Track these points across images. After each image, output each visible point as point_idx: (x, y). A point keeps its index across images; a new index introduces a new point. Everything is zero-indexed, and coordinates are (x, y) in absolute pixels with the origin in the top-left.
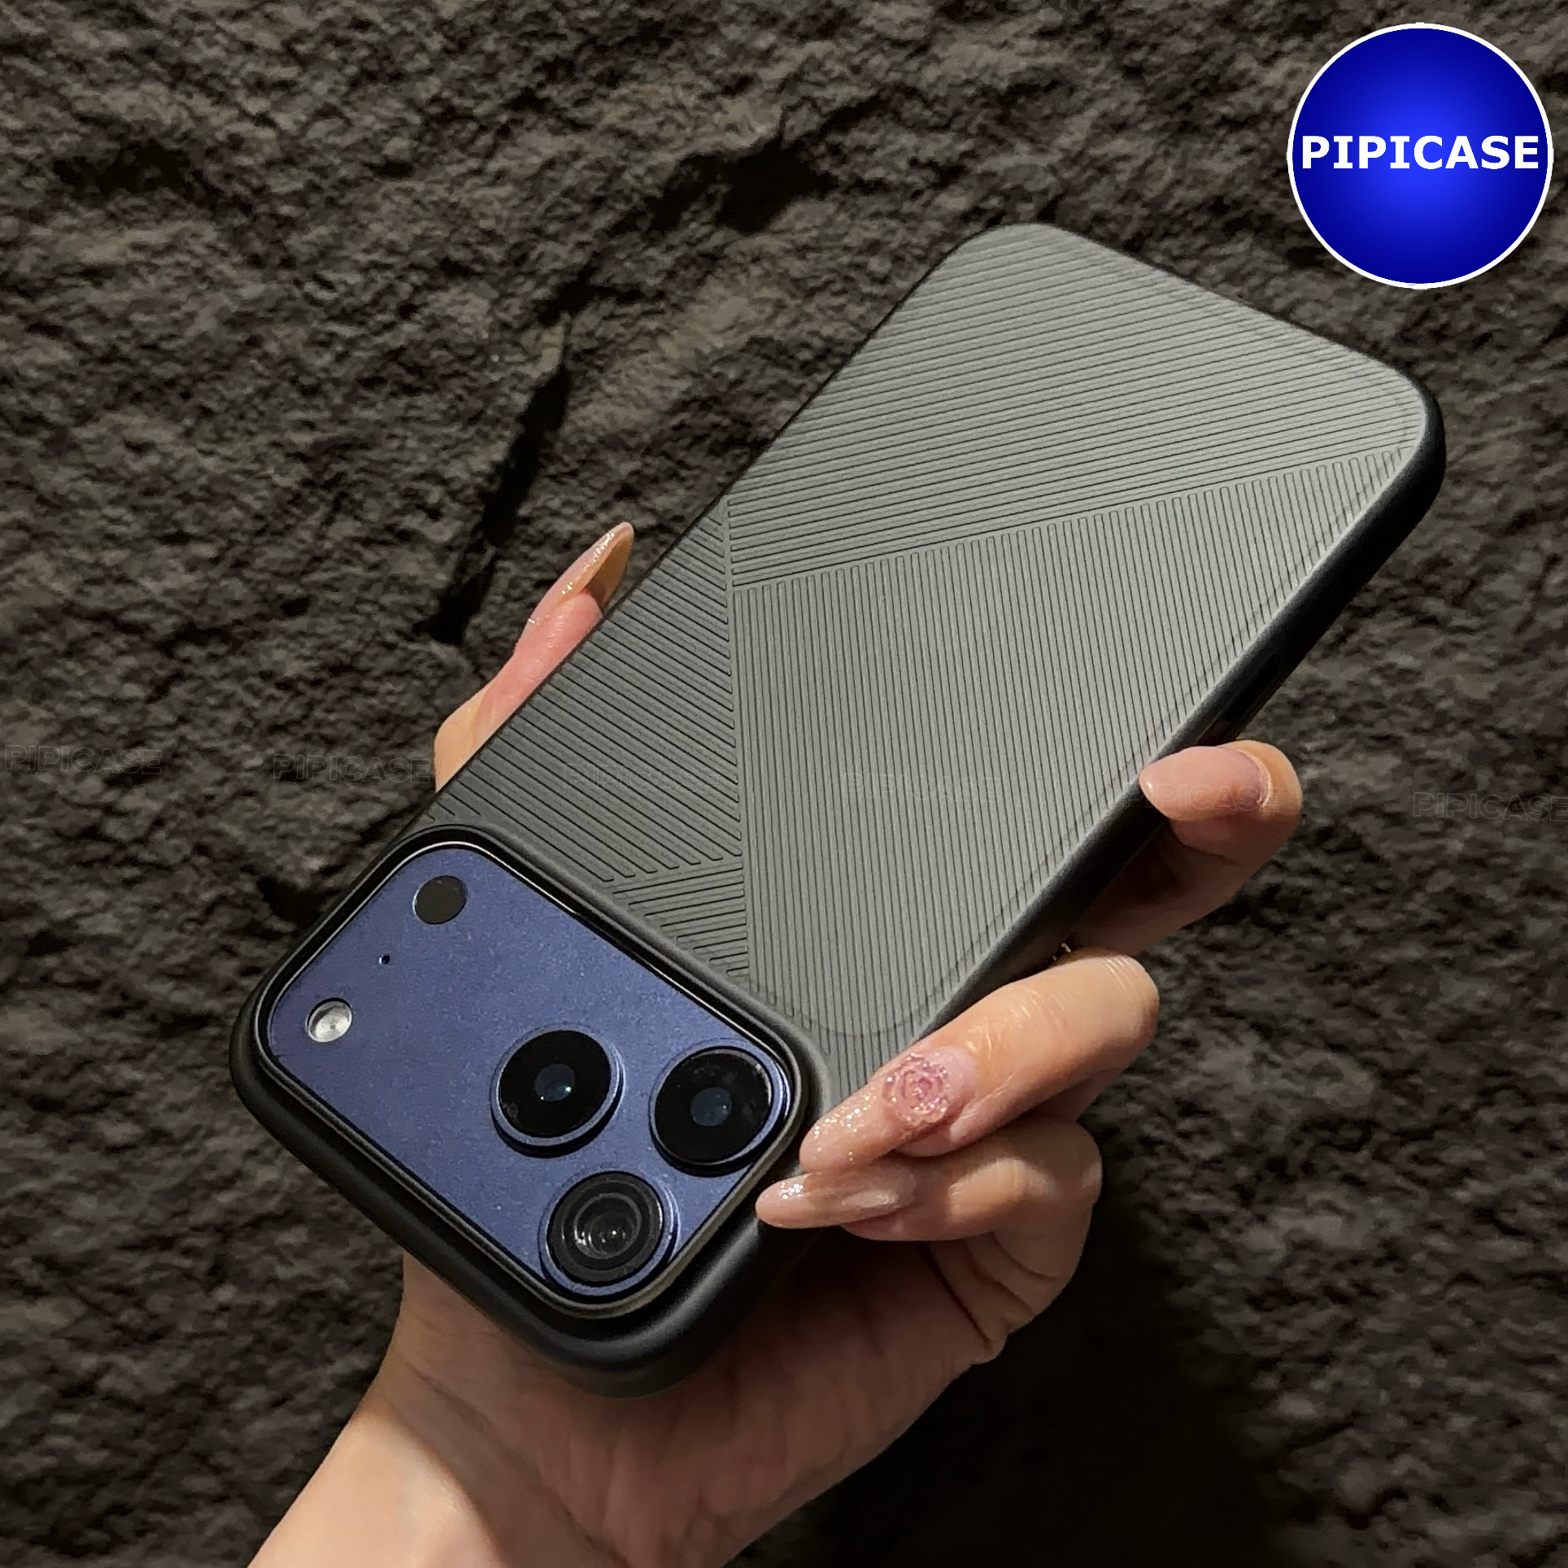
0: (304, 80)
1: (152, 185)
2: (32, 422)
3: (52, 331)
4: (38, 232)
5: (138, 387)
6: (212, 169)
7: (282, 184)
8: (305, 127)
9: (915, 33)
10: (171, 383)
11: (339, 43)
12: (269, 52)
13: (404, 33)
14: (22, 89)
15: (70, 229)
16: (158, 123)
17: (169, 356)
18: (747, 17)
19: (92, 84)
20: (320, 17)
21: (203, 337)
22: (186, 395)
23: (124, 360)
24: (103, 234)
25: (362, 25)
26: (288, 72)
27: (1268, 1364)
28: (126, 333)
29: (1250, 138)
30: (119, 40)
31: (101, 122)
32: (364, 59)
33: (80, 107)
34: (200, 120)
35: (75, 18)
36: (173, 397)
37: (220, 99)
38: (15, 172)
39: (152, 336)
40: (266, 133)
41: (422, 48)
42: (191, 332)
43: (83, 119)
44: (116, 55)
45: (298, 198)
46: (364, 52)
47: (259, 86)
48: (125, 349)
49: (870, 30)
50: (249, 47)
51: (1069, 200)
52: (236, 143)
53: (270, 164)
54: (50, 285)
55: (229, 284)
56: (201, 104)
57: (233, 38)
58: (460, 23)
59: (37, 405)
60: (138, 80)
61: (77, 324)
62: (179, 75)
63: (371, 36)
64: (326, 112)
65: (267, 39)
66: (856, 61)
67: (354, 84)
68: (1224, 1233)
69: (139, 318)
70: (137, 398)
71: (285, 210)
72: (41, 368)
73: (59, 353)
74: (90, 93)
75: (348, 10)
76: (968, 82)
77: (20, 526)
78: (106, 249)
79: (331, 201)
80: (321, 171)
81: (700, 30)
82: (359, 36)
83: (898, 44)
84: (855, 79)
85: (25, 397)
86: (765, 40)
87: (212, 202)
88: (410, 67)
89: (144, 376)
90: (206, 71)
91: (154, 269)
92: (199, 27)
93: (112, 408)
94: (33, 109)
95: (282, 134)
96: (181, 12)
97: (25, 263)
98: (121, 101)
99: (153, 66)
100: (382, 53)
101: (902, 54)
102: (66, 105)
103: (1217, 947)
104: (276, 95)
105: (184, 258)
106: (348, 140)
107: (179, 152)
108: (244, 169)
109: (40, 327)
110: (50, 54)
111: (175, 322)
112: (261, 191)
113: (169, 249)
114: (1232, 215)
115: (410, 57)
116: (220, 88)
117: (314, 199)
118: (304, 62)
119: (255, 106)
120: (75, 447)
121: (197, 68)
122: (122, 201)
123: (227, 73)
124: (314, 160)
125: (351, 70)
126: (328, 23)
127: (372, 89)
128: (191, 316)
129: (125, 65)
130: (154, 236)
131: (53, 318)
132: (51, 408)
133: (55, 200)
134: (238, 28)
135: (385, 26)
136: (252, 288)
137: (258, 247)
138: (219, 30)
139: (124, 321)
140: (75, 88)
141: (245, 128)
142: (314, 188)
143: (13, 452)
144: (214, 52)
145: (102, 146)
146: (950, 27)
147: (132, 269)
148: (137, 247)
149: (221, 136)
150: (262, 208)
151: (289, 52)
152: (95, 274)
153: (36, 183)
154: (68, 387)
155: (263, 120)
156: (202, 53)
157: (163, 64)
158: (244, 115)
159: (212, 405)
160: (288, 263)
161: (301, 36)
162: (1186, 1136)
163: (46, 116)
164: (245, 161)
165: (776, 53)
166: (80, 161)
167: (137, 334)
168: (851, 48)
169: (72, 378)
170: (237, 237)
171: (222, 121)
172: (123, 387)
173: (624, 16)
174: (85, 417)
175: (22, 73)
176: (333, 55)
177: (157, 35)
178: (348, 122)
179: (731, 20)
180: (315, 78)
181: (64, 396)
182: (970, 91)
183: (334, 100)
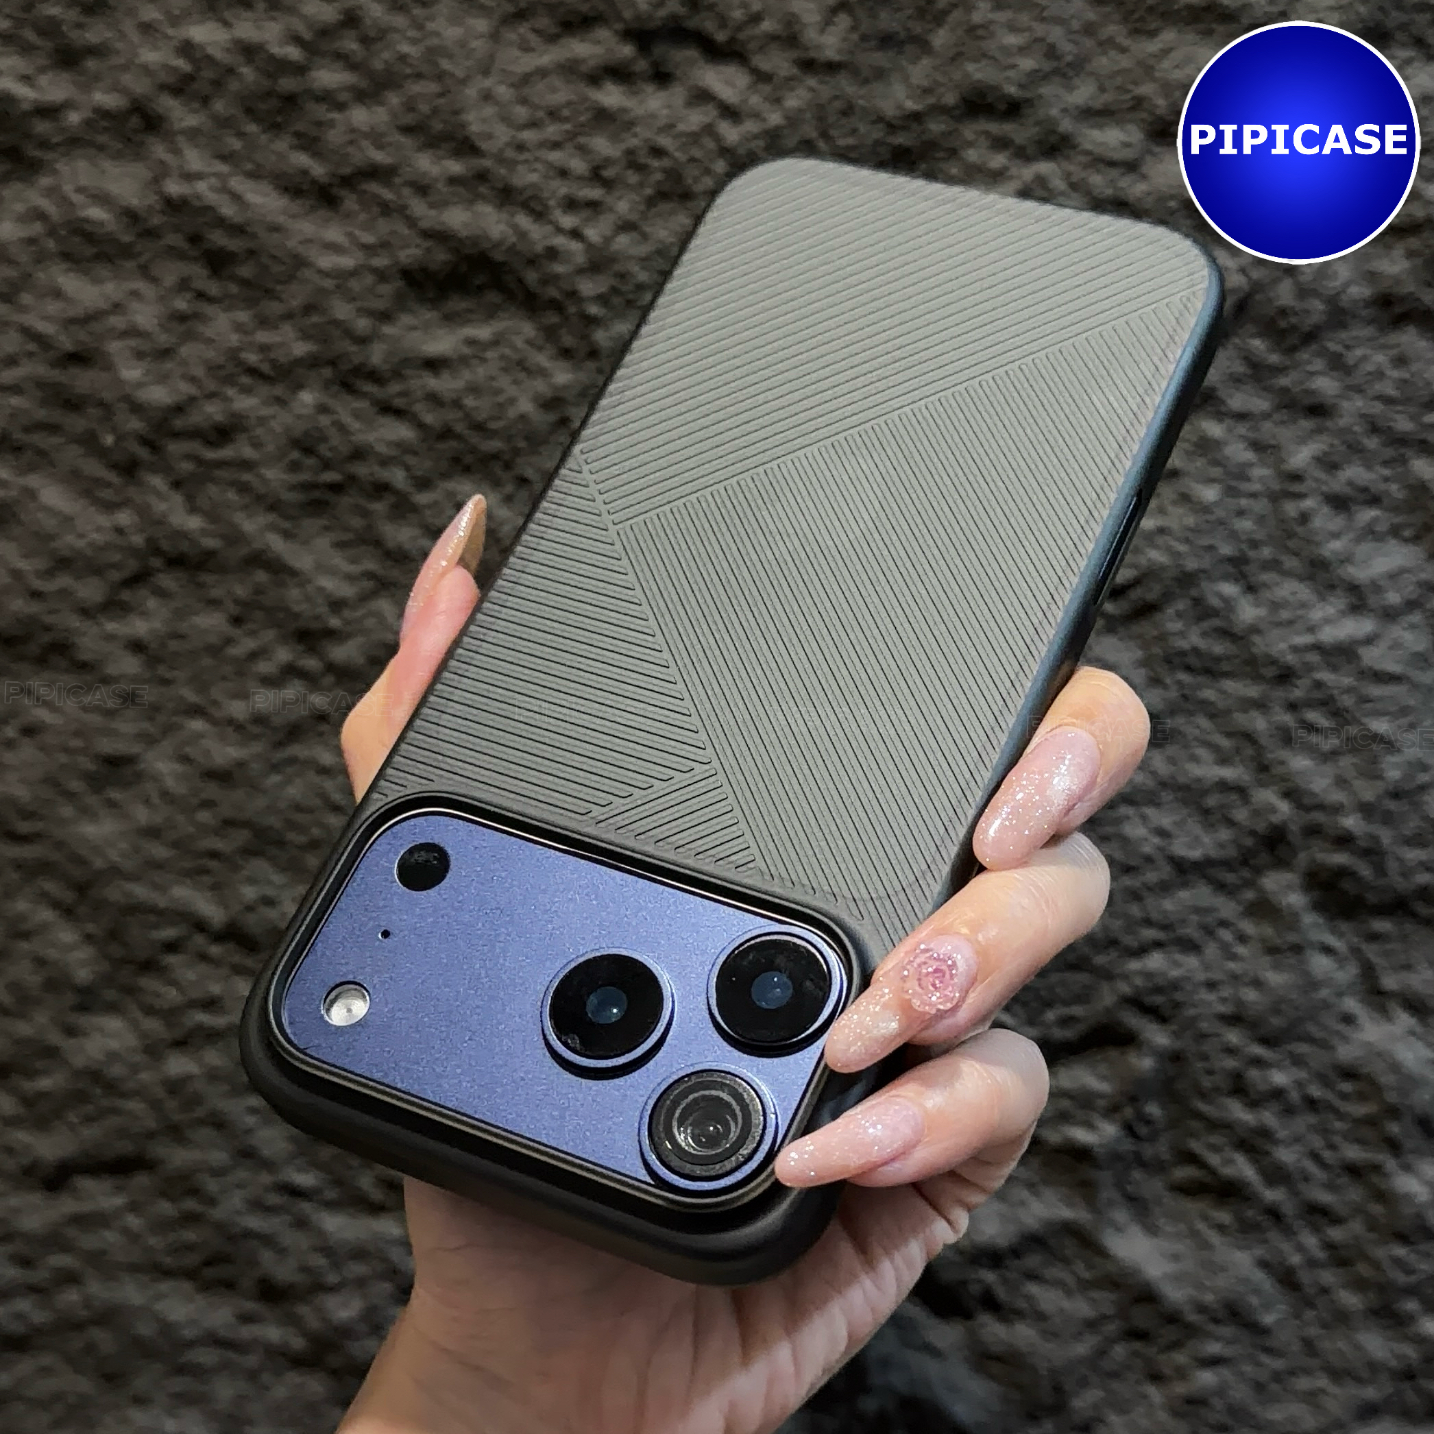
0: (609, 200)
1: (480, 289)
2: (381, 489)
3: (398, 413)
4: (387, 330)
5: (469, 459)
6: (531, 277)
7: (588, 287)
8: (608, 240)
9: (1128, 154)
10: (495, 456)
11: (640, 168)
12: (580, 178)
13: (693, 160)
14: (376, 210)
15: (414, 328)
16: (488, 238)
17: (492, 434)
18: (983, 141)
19: (432, 206)
20: (623, 146)
21: (523, 417)
22: (508, 466)
23: (459, 437)
24: (441, 332)
25: (658, 152)
26: (595, 193)
27: (1410, 1291)
28: (460, 414)
29: (1414, 242)
30: (456, 167)
31: (440, 236)
32: (659, 182)
33: (424, 224)
34: (523, 235)
35: (419, 149)
36: (498, 469)
37: (540, 215)
38: (369, 279)
39: (482, 416)
40: (575, 246)
41: (708, 171)
42: (512, 413)
43: (427, 234)
44: (453, 180)
45: (602, 299)
46: (658, 176)
47: (571, 204)
48: (459, 428)
49: (1088, 153)
50: (563, 173)
51: (1258, 297)
52: (552, 253)
53: (581, 271)
54: (397, 374)
55: (543, 373)
56: (523, 221)
57: (550, 165)
58: (741, 151)
59: (385, 474)
60: (471, 202)
61: (419, 408)
62: (507, 196)
63: (666, 163)
64: (627, 226)
65: (578, 165)
66: (1074, 179)
67: (651, 202)
68: (1375, 1179)
69: (469, 402)
70: (467, 470)
71: (594, 310)
72: (390, 444)
73: (403, 432)
74: (433, 213)
75: (646, 141)
76: (1172, 197)
77: (370, 575)
78: (442, 343)
79: (629, 303)
80: (622, 276)
81: (941, 154)
82: (655, 163)
83: (1112, 164)
84: (1074, 195)
85: (376, 468)
86: (998, 160)
87: (530, 303)
88: (699, 188)
89: (473, 450)
90: (529, 193)
91: (484, 360)
92: (523, 157)
93: (445, 476)
94: (384, 226)
95: (590, 246)
96: (508, 144)
97: (377, 356)
98: (457, 218)
99: (483, 189)
100: (674, 175)
101: (1114, 173)
102: (411, 222)
103: (1374, 937)
104: (586, 213)
105: (507, 351)
106: (644, 250)
107: (504, 264)
108: (557, 277)
109: (387, 409)
110: (397, 180)
111: (500, 405)
112: (573, 294)
113: (495, 342)
114: (1398, 310)
115: (696, 180)
116: (539, 208)
117: (616, 300)
118: (608, 184)
119: (568, 221)
120: (415, 509)
121: (521, 191)
122: (457, 304)
123: (546, 195)
124: (617, 267)
125: (649, 191)
126: (630, 152)
127: (664, 207)
128: (512, 401)
129: (461, 190)
130: (483, 332)
131: (399, 402)
132: (398, 477)
133: (401, 304)
134: (555, 156)
135: (677, 154)
136: (563, 375)
137: (568, 340)
138: (537, 159)
139: (457, 404)
140: (418, 208)
141: (560, 241)
142: (614, 290)
143: (365, 514)
144: (534, 178)
145: (441, 256)
146: (1157, 149)
147: (464, 360)
148: (471, 342)
149: (539, 248)
150: (572, 310)
151: (596, 175)
152: (434, 365)
153: (386, 289)
154: (411, 460)
155: (575, 234)
156: (526, 177)
157: (493, 188)
158: (559, 230)
159: (529, 473)
160: (593, 354)
161: (608, 162)
162: (1344, 1096)
163: (393, 233)
164: (559, 268)
165: (1009, 173)
166: (424, 270)
167: (467, 416)
168: (1072, 168)
169: (415, 453)
170: (550, 333)
171: (539, 235)
172: (456, 460)
173: (877, 143)
174: (424, 484)
175: (376, 196)
176: (633, 178)
177: (487, 163)
178: (645, 237)
179: (970, 144)
180: (620, 198)
181: (408, 468)
182: (1172, 204)
183: (634, 217)
